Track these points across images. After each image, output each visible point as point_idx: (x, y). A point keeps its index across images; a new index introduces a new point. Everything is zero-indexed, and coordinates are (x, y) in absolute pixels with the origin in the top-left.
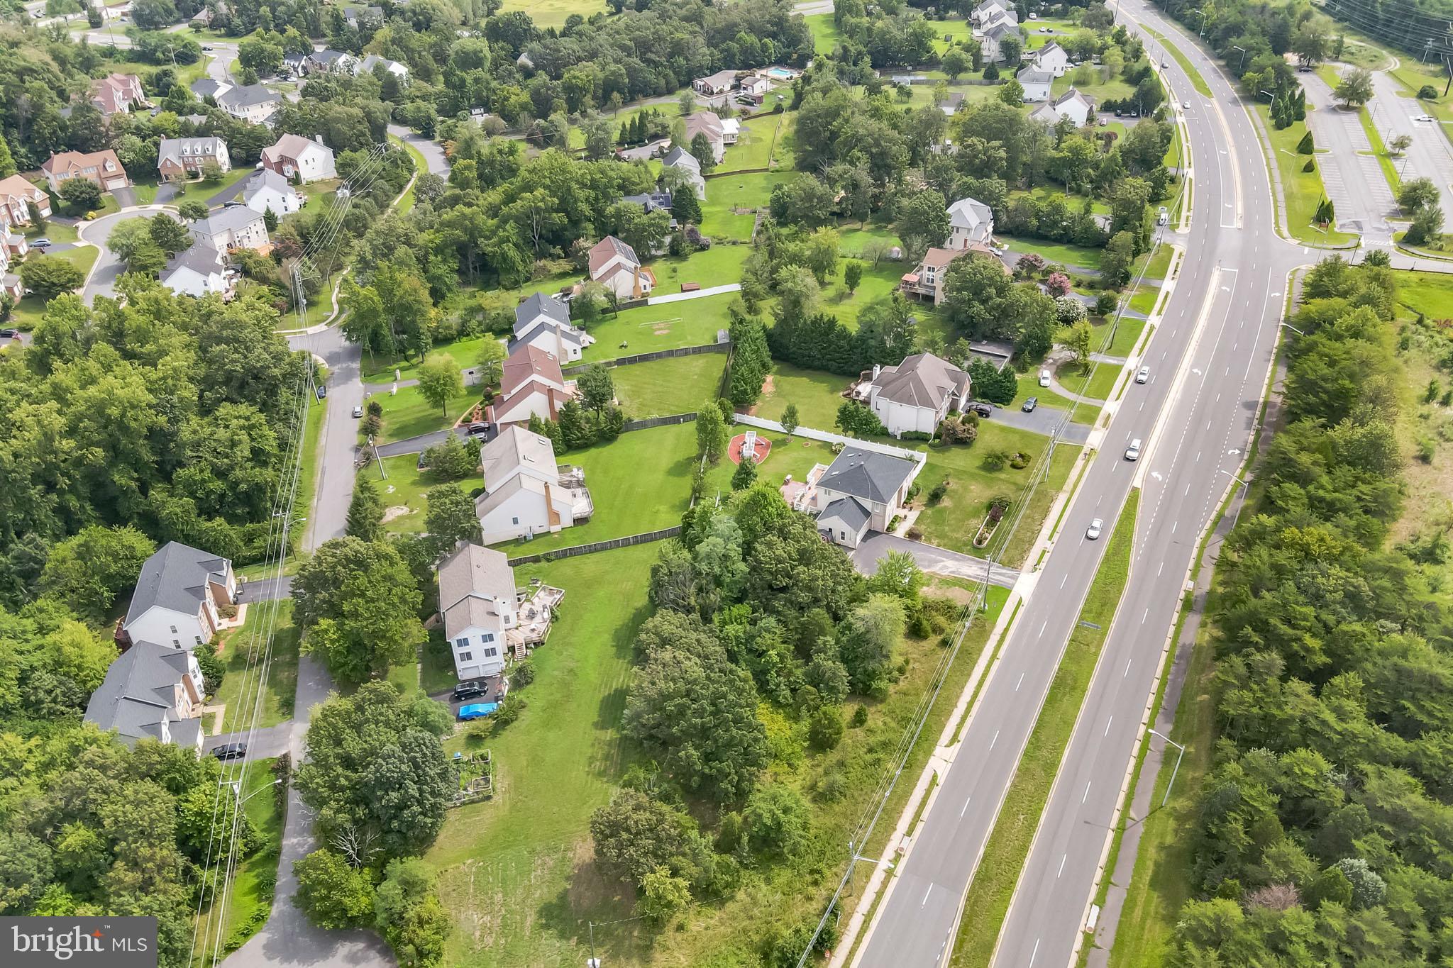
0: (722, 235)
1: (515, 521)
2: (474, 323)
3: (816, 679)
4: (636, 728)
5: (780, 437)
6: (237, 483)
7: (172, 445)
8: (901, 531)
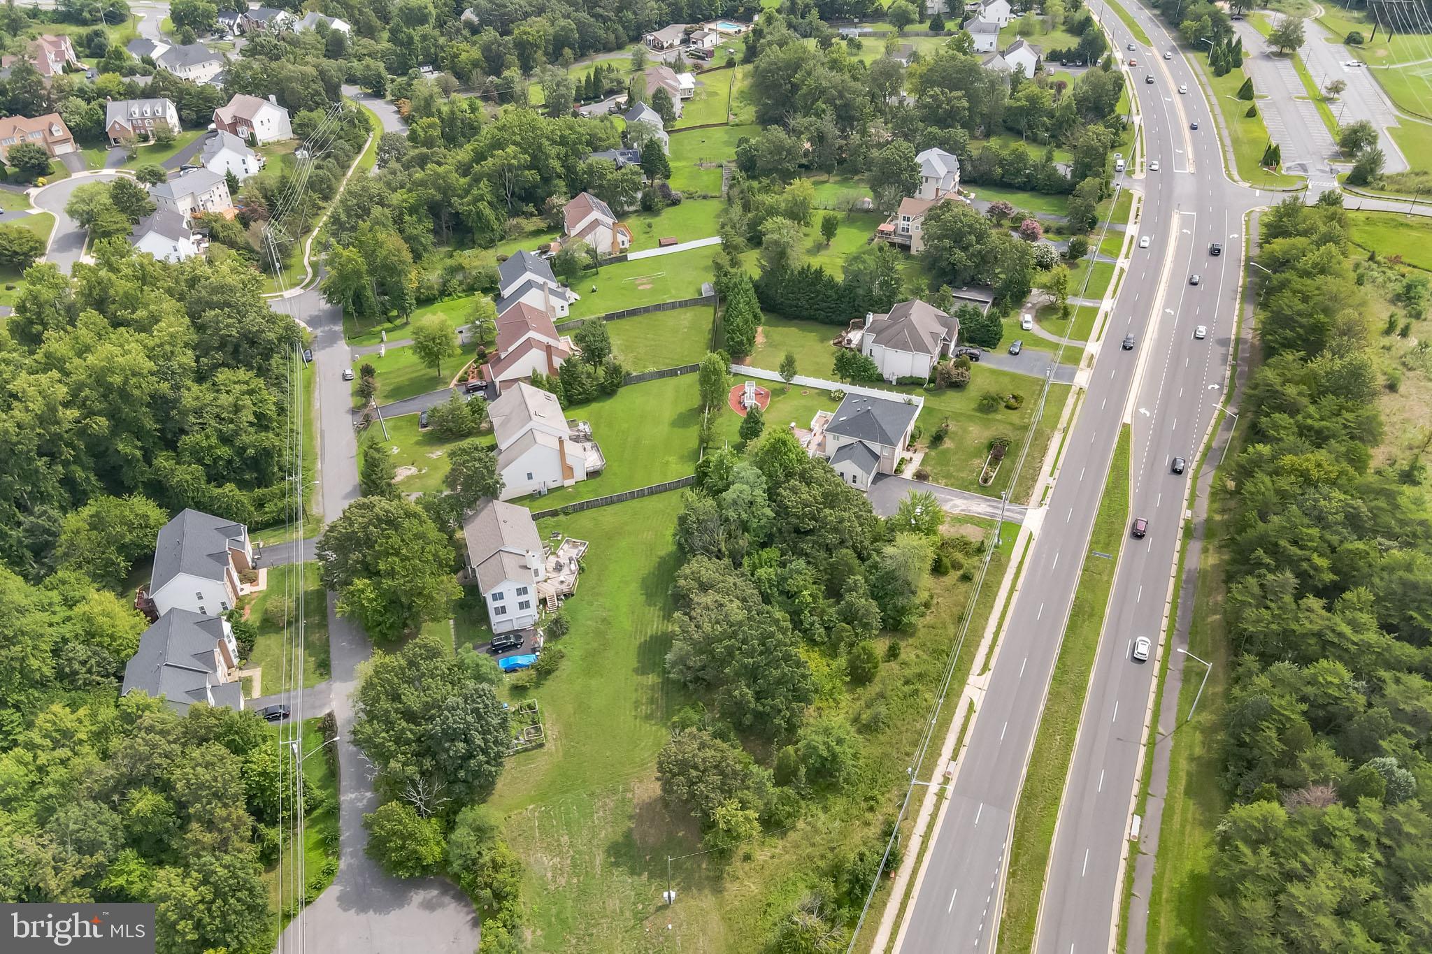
0: (692, 189)
1: (530, 476)
2: (455, 282)
3: (850, 617)
4: (681, 671)
5: (778, 386)
6: (243, 449)
7: (175, 412)
8: (909, 472)
